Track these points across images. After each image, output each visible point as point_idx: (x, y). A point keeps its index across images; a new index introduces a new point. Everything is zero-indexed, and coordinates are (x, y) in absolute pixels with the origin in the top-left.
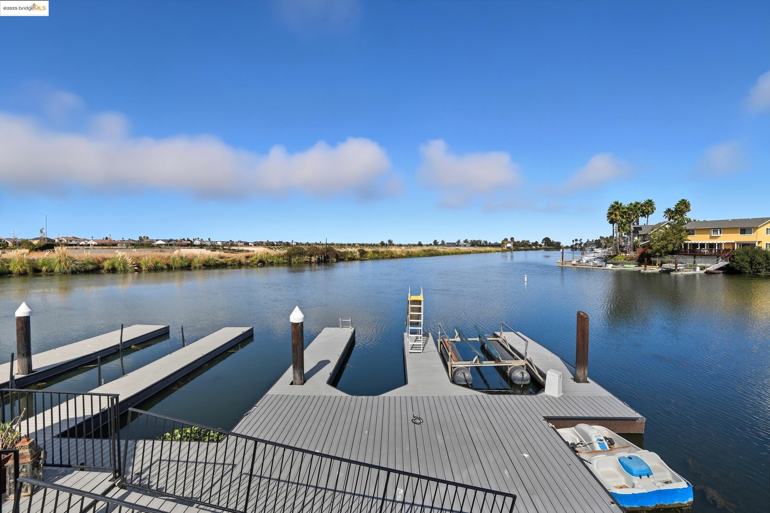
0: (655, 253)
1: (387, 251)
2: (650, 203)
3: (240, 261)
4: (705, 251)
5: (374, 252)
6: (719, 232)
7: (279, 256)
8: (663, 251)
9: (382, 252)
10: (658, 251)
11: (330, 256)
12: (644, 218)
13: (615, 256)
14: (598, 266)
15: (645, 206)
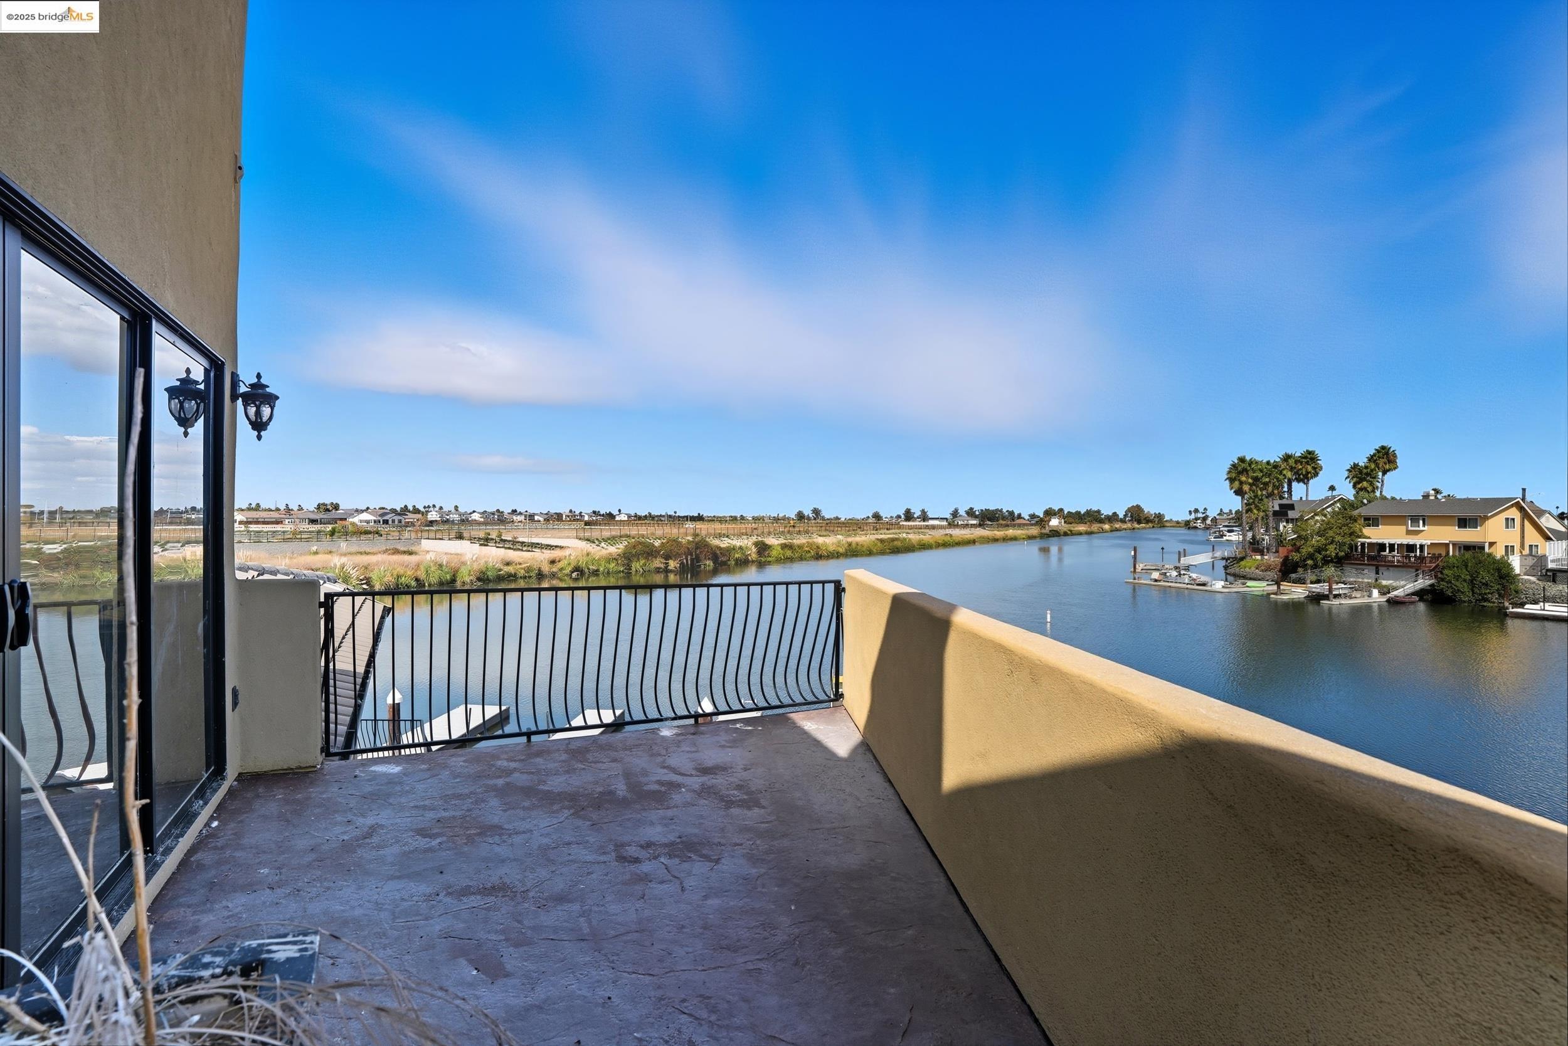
0: (1305, 560)
1: (810, 545)
2: (1310, 458)
3: (539, 570)
4: (1396, 556)
5: (784, 546)
6: (1421, 522)
7: (610, 559)
8: (1319, 557)
9: (800, 547)
10: (1311, 556)
11: (702, 556)
12: (1301, 484)
13: (1242, 559)
14: (1198, 585)
15: (1301, 463)
